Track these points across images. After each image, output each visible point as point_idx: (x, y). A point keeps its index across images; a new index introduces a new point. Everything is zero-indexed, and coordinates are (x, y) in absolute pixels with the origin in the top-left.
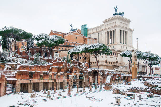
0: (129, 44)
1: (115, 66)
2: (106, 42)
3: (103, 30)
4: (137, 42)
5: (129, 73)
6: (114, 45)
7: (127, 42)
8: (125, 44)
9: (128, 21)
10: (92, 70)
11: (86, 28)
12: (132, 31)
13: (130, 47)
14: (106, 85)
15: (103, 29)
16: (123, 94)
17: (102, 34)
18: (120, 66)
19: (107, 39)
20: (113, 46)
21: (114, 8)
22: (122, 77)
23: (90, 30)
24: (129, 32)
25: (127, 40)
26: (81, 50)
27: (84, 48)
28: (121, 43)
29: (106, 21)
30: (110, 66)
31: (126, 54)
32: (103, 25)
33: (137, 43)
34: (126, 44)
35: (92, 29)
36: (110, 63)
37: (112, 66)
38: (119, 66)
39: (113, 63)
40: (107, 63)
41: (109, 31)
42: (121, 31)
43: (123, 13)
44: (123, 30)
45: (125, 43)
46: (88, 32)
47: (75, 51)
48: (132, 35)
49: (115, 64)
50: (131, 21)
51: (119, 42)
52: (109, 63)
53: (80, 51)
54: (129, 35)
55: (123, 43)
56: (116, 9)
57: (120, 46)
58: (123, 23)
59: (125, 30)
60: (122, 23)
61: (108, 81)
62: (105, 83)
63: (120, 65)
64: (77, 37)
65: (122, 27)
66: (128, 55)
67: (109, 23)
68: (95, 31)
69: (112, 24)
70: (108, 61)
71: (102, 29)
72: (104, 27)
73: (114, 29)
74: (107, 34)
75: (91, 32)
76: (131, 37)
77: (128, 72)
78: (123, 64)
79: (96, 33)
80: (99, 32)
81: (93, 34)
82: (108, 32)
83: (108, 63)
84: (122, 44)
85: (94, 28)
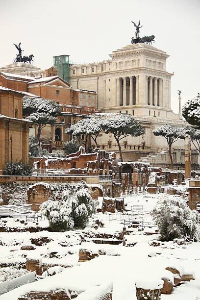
0: (164, 105)
1: (140, 153)
2: (116, 101)
3: (108, 73)
4: (180, 99)
5: (168, 166)
6: (136, 108)
7: (160, 100)
8: (156, 106)
9: (164, 56)
10: (121, 164)
11: (67, 64)
12: (169, 76)
13: (165, 112)
14: (149, 186)
15: (109, 71)
16: (180, 194)
17: (107, 81)
18: (150, 152)
19: (118, 93)
20: (133, 111)
21: (135, 25)
22: (163, 174)
23: (77, 69)
24: (164, 79)
25: (160, 97)
26: (95, 129)
27: (100, 126)
28: (149, 104)
29: (116, 55)
30: (132, 153)
31: (165, 132)
32: (109, 62)
33: (180, 101)
34: (158, 106)
35: (83, 68)
36: (133, 148)
37: (136, 153)
38: (148, 153)
39: (136, 148)
40: (127, 147)
41: (124, 76)
42: (149, 79)
43: (154, 37)
44: (153, 76)
45: (156, 103)
46: (72, 72)
47: (85, 131)
48: (169, 85)
49: (141, 150)
50: (169, 56)
51: (145, 103)
52: (131, 146)
53: (93, 130)
54: (165, 86)
55: (154, 105)
56: (138, 28)
57: (148, 110)
58: (155, 62)
59: (158, 77)
60: (151, 61)
61: (152, 181)
62: (149, 184)
63: (149, 150)
64: (58, 90)
65: (152, 71)
66: (169, 133)
67: (124, 60)
68: (89, 72)
69: (131, 63)
70: (129, 143)
71: (106, 70)
72: (113, 68)
73: (136, 75)
74: (118, 82)
75: (79, 73)
76: (168, 88)
77: (166, 165)
78: (155, 149)
79: (93, 78)
80: (98, 76)
81: (84, 79)
82: (121, 80)
83: (129, 147)
84: (151, 106)
85: (87, 67)
